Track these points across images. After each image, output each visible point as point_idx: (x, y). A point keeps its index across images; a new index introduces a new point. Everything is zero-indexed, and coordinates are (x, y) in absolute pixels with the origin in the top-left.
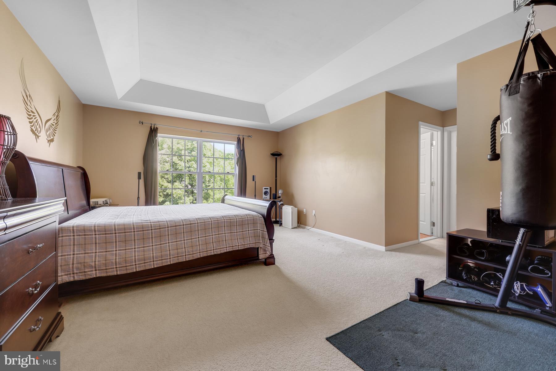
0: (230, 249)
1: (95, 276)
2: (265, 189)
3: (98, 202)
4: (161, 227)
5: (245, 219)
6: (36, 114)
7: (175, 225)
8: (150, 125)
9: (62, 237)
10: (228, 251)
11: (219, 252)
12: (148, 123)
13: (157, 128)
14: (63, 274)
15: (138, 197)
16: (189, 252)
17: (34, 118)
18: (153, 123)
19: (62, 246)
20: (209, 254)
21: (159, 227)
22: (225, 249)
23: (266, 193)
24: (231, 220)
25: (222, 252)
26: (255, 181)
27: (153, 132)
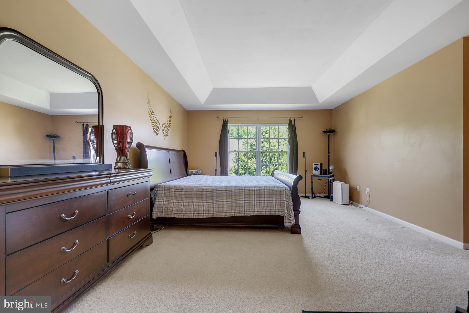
0: (258, 213)
1: (172, 217)
2: (315, 165)
3: (193, 172)
4: (210, 190)
5: (272, 190)
6: (157, 122)
7: (218, 190)
8: (223, 119)
9: (159, 191)
10: (256, 214)
11: (248, 214)
12: (222, 116)
13: (228, 120)
14: (158, 212)
15: (216, 170)
16: (226, 210)
17: (155, 124)
18: (225, 117)
19: (159, 196)
20: (241, 215)
21: (208, 191)
22: (254, 212)
23: (316, 169)
24: (260, 190)
25: (251, 215)
26: (306, 158)
27: (225, 123)
